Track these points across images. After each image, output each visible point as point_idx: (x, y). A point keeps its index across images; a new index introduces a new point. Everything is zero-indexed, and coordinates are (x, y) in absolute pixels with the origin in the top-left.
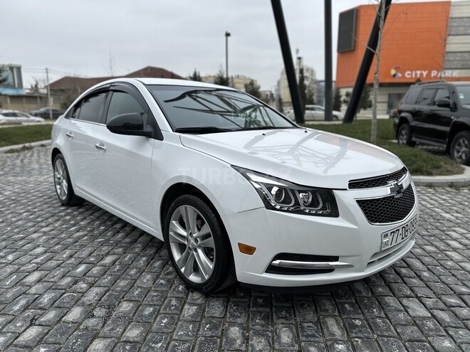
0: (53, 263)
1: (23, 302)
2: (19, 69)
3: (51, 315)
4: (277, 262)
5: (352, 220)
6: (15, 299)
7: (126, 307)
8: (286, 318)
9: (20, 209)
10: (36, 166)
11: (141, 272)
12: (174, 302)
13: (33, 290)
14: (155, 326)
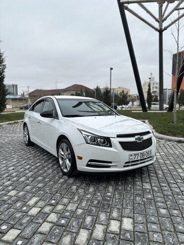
0: (19, 164)
1: (7, 175)
2: (16, 86)
3: (15, 179)
4: (89, 163)
5: (116, 149)
6: (4, 174)
7: (40, 178)
8: (94, 185)
9: (10, 146)
10: (18, 130)
11: (49, 169)
12: (57, 178)
13: (10, 172)
14: (48, 184)
